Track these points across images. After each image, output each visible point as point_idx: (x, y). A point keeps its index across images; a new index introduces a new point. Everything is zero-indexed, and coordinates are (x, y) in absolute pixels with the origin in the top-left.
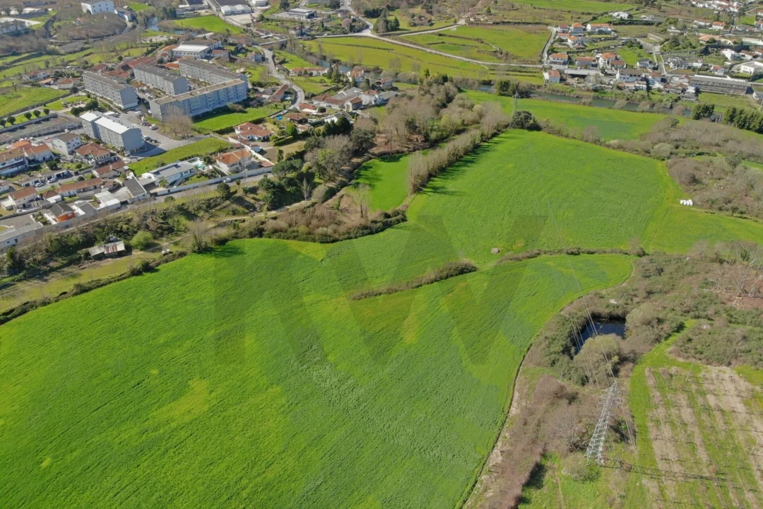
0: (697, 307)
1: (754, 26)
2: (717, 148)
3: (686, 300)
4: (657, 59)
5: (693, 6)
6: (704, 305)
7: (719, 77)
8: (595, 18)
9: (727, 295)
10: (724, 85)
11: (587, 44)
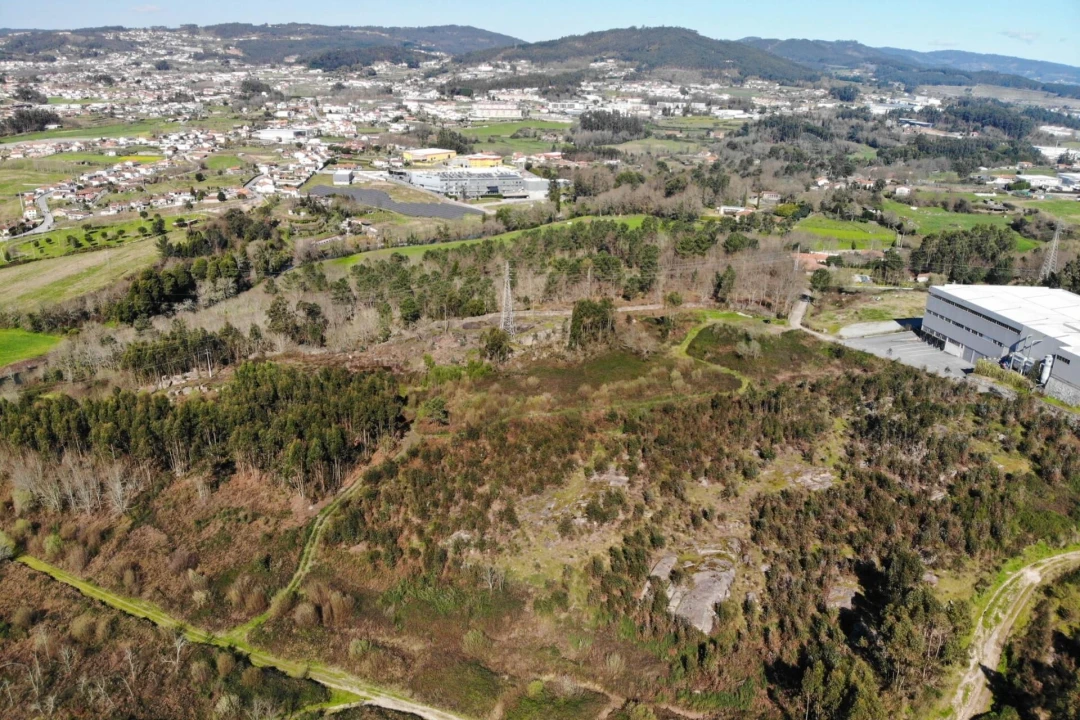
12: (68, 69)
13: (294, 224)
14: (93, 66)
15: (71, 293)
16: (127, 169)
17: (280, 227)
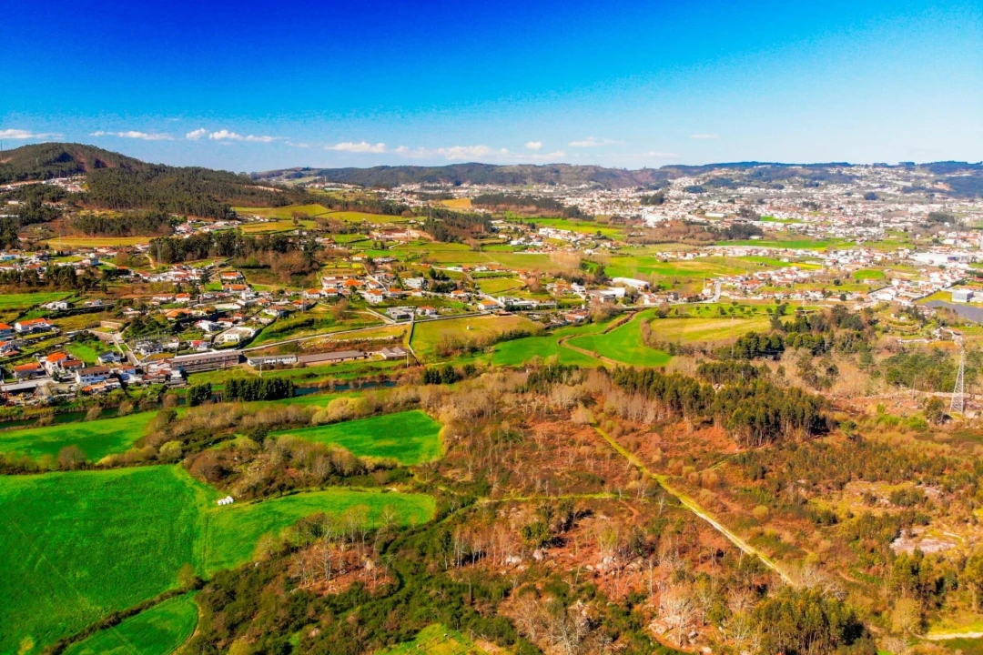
0: (293, 616)
1: (222, 291)
2: (232, 429)
3: (278, 614)
4: (123, 349)
5: (146, 281)
6: (300, 609)
7: (202, 353)
8: (22, 315)
9: (318, 585)
10: (212, 360)
11: (23, 349)
12: (791, 196)
13: (890, 324)
14: (812, 194)
15: (704, 338)
16: (790, 272)
17: (879, 325)
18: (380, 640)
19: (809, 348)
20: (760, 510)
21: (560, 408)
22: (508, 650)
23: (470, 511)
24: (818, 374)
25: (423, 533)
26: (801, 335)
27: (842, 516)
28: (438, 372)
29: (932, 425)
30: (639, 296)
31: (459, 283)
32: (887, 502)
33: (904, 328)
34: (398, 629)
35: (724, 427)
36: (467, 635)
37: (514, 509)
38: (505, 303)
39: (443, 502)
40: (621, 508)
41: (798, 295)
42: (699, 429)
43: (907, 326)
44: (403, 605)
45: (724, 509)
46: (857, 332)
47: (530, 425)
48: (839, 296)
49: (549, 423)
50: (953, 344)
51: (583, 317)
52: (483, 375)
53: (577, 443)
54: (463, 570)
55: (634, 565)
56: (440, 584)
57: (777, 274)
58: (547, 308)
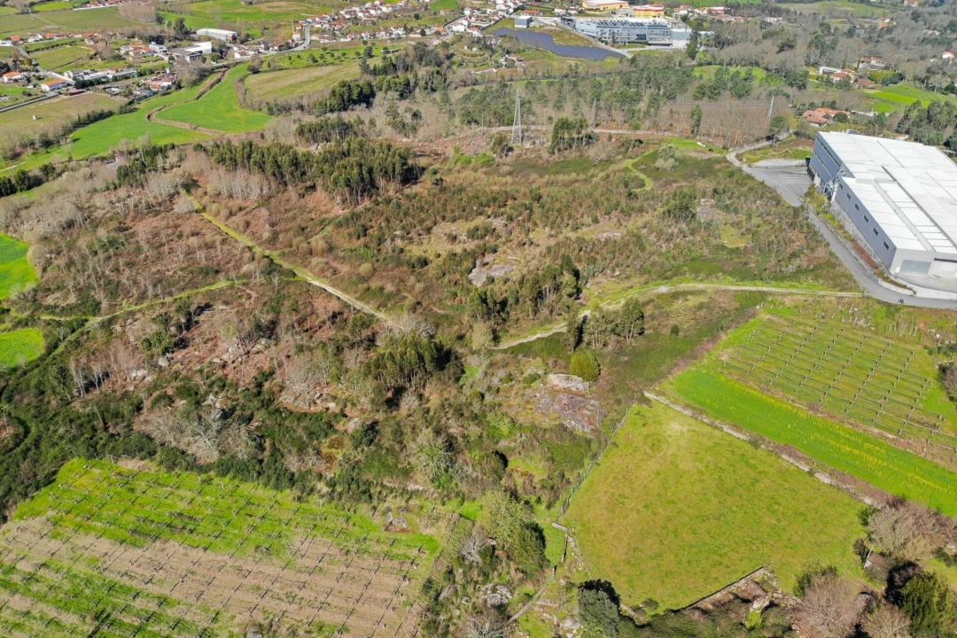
13: (464, 57)
16: (374, 7)
17: (455, 59)
18: (20, 494)
19: (397, 90)
20: (365, 268)
21: (160, 200)
22: (151, 461)
23: (82, 334)
24: (406, 121)
25: (36, 371)
26: (389, 77)
27: (431, 258)
28: (9, 180)
29: (498, 159)
30: (229, 48)
31: (10, 62)
32: (465, 238)
33: (476, 60)
34: (35, 475)
35: (326, 190)
36: (108, 459)
37: (130, 321)
38: (74, 79)
39: (50, 332)
40: (239, 294)
41: (383, 33)
42: (303, 196)
43: (478, 57)
44: (33, 450)
45: (335, 272)
46: (436, 68)
47: (131, 225)
48: (419, 31)
49: (151, 220)
50: (516, 71)
51: (170, 83)
52: (64, 175)
53: (185, 234)
54: (89, 397)
55: (259, 347)
56: (68, 419)
57: (362, 11)
58: (126, 77)
